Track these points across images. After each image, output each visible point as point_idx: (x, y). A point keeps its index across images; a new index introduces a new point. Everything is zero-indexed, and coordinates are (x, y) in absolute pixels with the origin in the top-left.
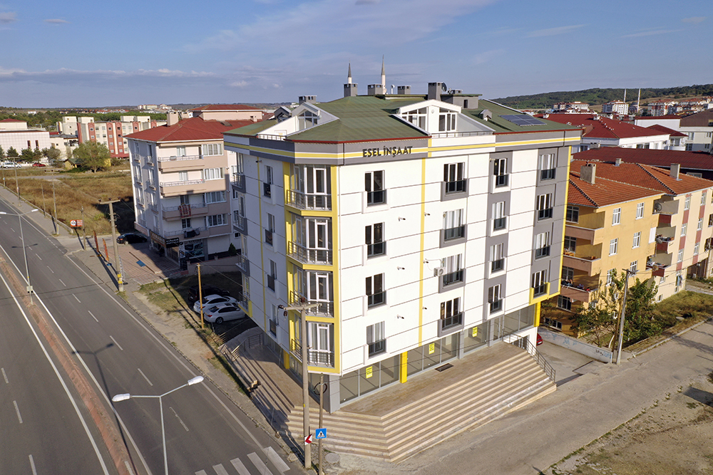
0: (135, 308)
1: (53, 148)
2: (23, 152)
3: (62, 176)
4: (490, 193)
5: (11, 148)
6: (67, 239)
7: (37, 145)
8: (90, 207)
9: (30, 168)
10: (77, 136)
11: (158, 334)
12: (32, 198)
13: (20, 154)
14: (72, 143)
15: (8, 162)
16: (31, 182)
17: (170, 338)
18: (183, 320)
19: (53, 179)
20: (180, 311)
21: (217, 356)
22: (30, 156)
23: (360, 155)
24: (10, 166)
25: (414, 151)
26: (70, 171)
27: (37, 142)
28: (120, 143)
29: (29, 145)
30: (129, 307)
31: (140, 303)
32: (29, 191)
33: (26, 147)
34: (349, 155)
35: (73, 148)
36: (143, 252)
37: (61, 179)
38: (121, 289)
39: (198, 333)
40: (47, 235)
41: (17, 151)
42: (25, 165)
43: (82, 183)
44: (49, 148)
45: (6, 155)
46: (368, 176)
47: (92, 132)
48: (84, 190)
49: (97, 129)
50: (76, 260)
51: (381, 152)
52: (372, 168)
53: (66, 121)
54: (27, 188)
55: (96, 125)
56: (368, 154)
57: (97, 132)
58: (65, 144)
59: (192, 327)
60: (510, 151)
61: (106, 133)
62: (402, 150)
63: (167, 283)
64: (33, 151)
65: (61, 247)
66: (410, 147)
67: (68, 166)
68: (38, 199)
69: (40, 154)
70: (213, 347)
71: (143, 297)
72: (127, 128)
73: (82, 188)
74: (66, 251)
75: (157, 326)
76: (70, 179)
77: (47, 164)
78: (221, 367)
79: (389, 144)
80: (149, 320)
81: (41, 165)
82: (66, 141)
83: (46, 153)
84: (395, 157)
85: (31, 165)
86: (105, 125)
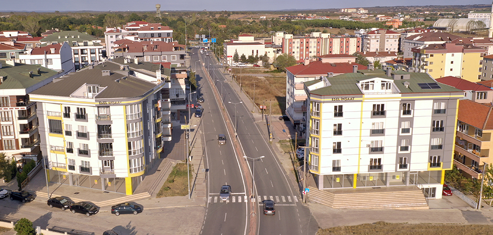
0: (273, 148)
1: (266, 55)
2: (249, 57)
3: (267, 75)
4: (399, 117)
5: (243, 55)
6: (257, 115)
7: (257, 53)
8: (274, 98)
9: (251, 68)
10: (282, 46)
11: (278, 159)
12: (247, 89)
13: (247, 58)
14: (278, 51)
15: (240, 63)
16: (250, 78)
17: (281, 161)
18: (289, 156)
19: (261, 77)
20: (290, 153)
21: (295, 170)
22: (252, 60)
23: (331, 100)
24: (241, 65)
25: (355, 99)
26: (272, 72)
27: (257, 51)
28: (307, 53)
29: (253, 53)
30: (271, 148)
31: (276, 147)
32: (247, 85)
33: (251, 54)
34: (326, 100)
35: (278, 55)
36: (287, 126)
37: (265, 77)
38: (271, 140)
39: (292, 161)
40: (249, 111)
41: (246, 57)
42: (250, 65)
43: (276, 81)
44: (263, 55)
45: (240, 58)
46: (336, 107)
47: (290, 45)
48: (275, 86)
49: (294, 43)
50: (258, 125)
51: (340, 99)
52: (338, 104)
53: (277, 35)
54: (247, 83)
55: (293, 40)
56: (334, 99)
57: (293, 45)
58: (274, 51)
59: (292, 159)
60: (414, 100)
61: (299, 45)
62: (350, 99)
63: (291, 141)
64: (254, 57)
65: (253, 118)
66: (353, 98)
67: (272, 68)
68: (250, 91)
69: (258, 58)
70: (295, 167)
71: (278, 145)
72: (313, 42)
73: (274, 85)
74: (255, 121)
75: (279, 157)
76: (271, 77)
77: (261, 65)
78: (294, 173)
79: (343, 96)
80: (277, 154)
81: (258, 66)
82: (274, 49)
83: (261, 58)
84: (346, 101)
85: (252, 65)
86: (299, 40)
